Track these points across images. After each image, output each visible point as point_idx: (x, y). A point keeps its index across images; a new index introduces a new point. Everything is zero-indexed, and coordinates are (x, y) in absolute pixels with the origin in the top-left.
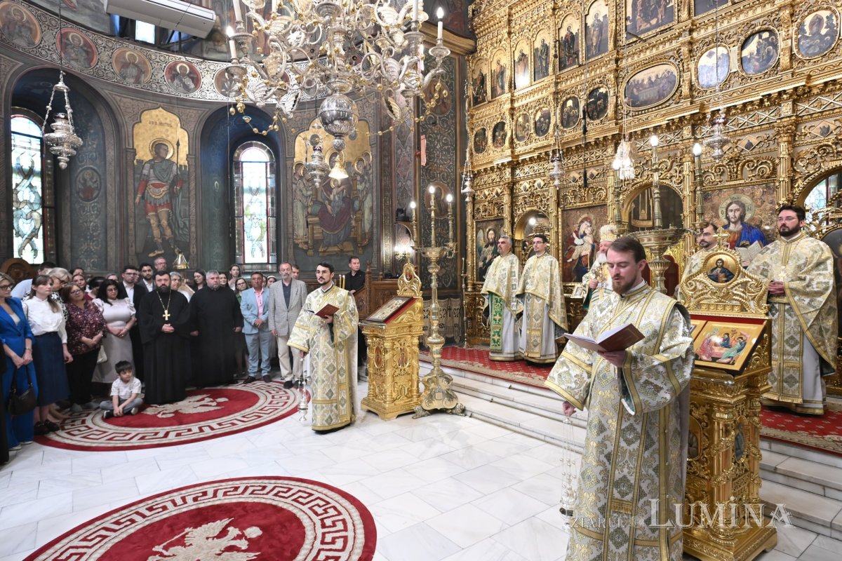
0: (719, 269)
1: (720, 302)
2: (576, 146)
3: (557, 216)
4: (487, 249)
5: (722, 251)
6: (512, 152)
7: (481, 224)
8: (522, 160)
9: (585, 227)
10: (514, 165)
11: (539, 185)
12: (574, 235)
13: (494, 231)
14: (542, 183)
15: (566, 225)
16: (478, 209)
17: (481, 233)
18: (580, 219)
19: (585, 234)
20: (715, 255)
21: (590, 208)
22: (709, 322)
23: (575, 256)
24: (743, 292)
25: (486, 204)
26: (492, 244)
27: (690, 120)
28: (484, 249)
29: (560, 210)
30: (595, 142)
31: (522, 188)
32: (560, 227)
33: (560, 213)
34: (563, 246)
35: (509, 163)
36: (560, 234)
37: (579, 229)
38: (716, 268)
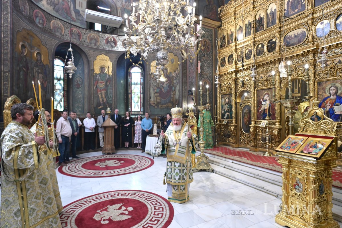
0: (315, 116)
1: (316, 129)
2: (263, 64)
3: (254, 93)
4: (225, 106)
5: (316, 109)
6: (236, 67)
7: (223, 96)
8: (240, 70)
9: (266, 97)
10: (237, 72)
11: (247, 80)
12: (262, 100)
14: (248, 79)
15: (258, 96)
16: (222, 90)
17: (223, 99)
18: (264, 94)
19: (266, 100)
21: (268, 89)
22: (310, 138)
23: (262, 109)
24: (325, 126)
25: (225, 87)
27: (312, 51)
28: (224, 106)
29: (255, 90)
30: (271, 62)
31: (240, 81)
32: (256, 97)
33: (256, 91)
34: (257, 105)
35: (234, 71)
36: (256, 100)
37: (264, 98)
38: (314, 115)
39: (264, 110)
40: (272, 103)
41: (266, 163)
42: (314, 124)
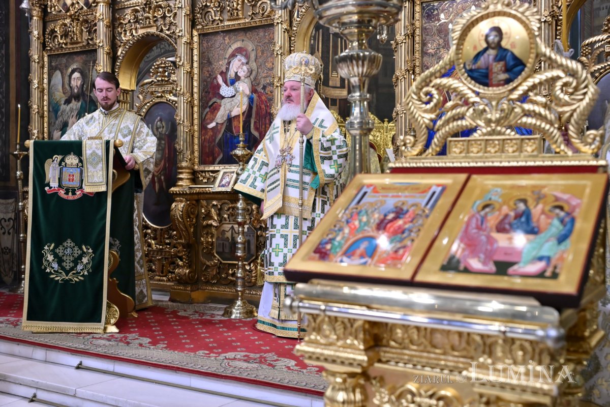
0: (492, 53)
1: (493, 132)
3: (190, 43)
4: (68, 108)
5: (501, 8)
7: (57, 61)
9: (238, 65)
12: (220, 80)
13: (82, 73)
15: (206, 61)
16: (53, 31)
17: (58, 76)
18: (230, 51)
19: (237, 78)
20: (482, 18)
21: (246, 29)
22: (474, 177)
23: (221, 116)
24: (545, 106)
25: (68, 21)
26: (77, 97)
28: (63, 107)
29: (195, 33)
32: (196, 65)
33: (196, 39)
34: (200, 100)
36: (196, 77)
37: (227, 69)
38: (485, 50)
39: (230, 120)
40: (260, 89)
41: (234, 349)
42: (490, 99)
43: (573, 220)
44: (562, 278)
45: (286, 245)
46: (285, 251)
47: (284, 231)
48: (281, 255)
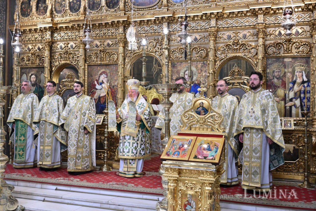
0: (201, 108)
2: (99, 24)
3: (84, 69)
5: (203, 98)
6: (52, 20)
7: (24, 70)
8: (60, 27)
9: (103, 78)
10: (54, 30)
11: (72, 46)
12: (96, 83)
13: (36, 76)
14: (74, 46)
15: (90, 75)
16: (23, 58)
17: (25, 76)
18: (100, 72)
19: (103, 82)
20: (199, 100)
21: (107, 65)
22: (198, 137)
23: (96, 96)
24: (212, 121)
25: (30, 55)
26: (33, 85)
27: (167, 20)
29: (86, 65)
30: (112, 23)
31: (59, 47)
32: (86, 76)
33: (86, 67)
34: (88, 89)
35: (50, 27)
36: (86, 81)
37: (99, 79)
39: (100, 98)
40: (111, 87)
42: (200, 118)
43: (218, 148)
44: (216, 160)
45: (129, 146)
46: (129, 147)
47: (129, 141)
48: (128, 149)
